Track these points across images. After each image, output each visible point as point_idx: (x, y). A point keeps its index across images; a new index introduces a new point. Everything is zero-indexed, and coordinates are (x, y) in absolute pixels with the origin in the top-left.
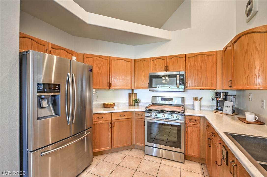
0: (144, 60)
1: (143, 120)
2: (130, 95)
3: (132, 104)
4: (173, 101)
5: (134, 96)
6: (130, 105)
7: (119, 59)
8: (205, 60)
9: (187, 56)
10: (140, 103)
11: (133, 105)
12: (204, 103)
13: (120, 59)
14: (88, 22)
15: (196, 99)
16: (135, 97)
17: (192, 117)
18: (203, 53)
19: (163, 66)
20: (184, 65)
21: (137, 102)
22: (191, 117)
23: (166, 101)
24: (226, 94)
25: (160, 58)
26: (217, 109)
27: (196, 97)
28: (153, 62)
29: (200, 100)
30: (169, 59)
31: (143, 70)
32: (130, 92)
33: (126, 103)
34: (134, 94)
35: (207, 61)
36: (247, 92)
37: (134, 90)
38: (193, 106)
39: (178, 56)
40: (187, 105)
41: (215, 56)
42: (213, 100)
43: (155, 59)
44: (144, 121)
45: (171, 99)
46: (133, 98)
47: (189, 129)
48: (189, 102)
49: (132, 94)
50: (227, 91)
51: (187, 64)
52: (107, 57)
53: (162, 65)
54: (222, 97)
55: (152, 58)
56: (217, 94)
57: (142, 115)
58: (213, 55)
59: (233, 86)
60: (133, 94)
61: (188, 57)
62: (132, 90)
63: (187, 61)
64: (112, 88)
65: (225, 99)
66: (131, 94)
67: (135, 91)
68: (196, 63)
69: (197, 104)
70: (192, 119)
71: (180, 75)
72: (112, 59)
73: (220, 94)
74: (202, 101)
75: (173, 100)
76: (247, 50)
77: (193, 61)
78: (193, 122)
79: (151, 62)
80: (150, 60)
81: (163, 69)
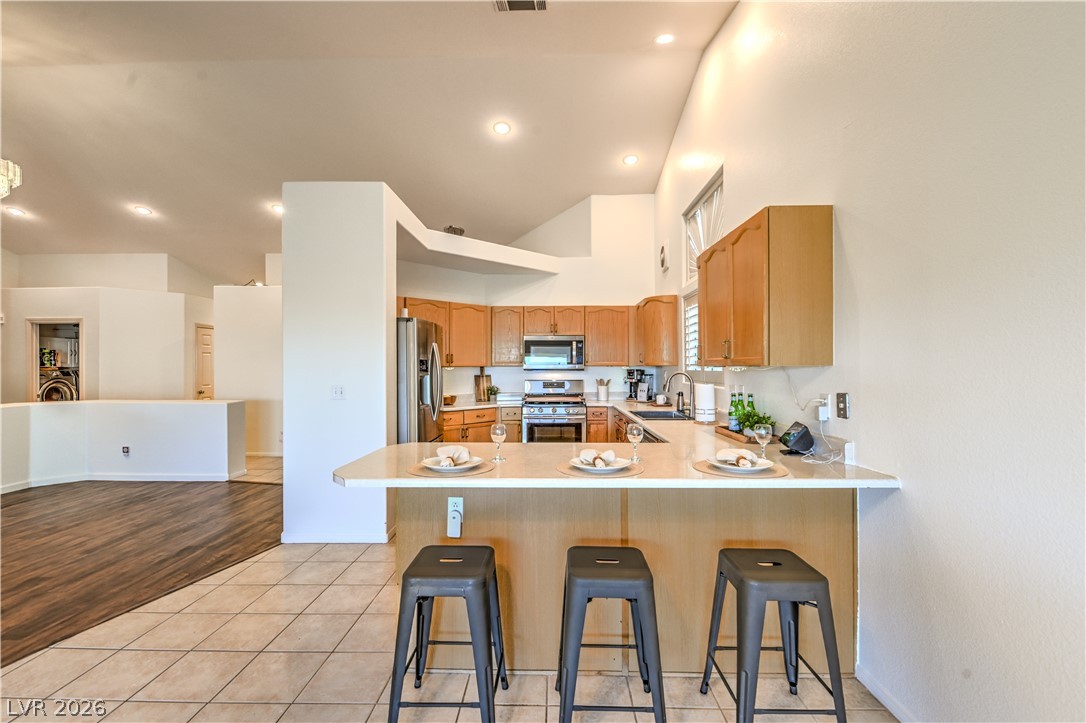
0: (512, 310)
1: (518, 422)
2: (477, 378)
4: (564, 388)
5: (486, 382)
6: (479, 400)
7: (465, 306)
8: (613, 319)
9: (588, 310)
10: (498, 395)
11: (484, 399)
12: (613, 388)
13: (468, 306)
14: (429, 247)
15: (601, 382)
16: (489, 382)
17: (596, 409)
18: (610, 308)
19: (548, 324)
20: (583, 325)
21: (492, 392)
22: (594, 410)
23: (550, 388)
24: (642, 373)
25: (543, 309)
26: (631, 396)
27: (600, 379)
28: (529, 315)
29: (607, 385)
30: (558, 312)
31: (509, 330)
32: (478, 373)
33: (469, 396)
34: (487, 376)
36: (664, 369)
37: (486, 369)
38: (597, 394)
39: (571, 308)
40: (587, 394)
41: (626, 314)
42: (625, 382)
43: (533, 309)
44: (520, 425)
45: (561, 385)
46: (484, 385)
47: (593, 428)
48: (589, 388)
49: (483, 376)
50: (642, 368)
51: (587, 324)
52: (445, 303)
53: (546, 322)
54: (636, 376)
55: (528, 307)
56: (630, 373)
57: (515, 413)
58: (624, 312)
60: (485, 378)
61: (589, 312)
62: (482, 368)
63: (588, 318)
64: (453, 364)
65: (640, 381)
66: (479, 376)
67: (487, 371)
68: (600, 323)
69: (602, 389)
70: (597, 412)
71: (578, 342)
72: (454, 308)
73: (634, 373)
74: (610, 385)
75: (564, 386)
77: (595, 319)
78: (597, 416)
79: (526, 314)
80: (523, 313)
81: (548, 329)
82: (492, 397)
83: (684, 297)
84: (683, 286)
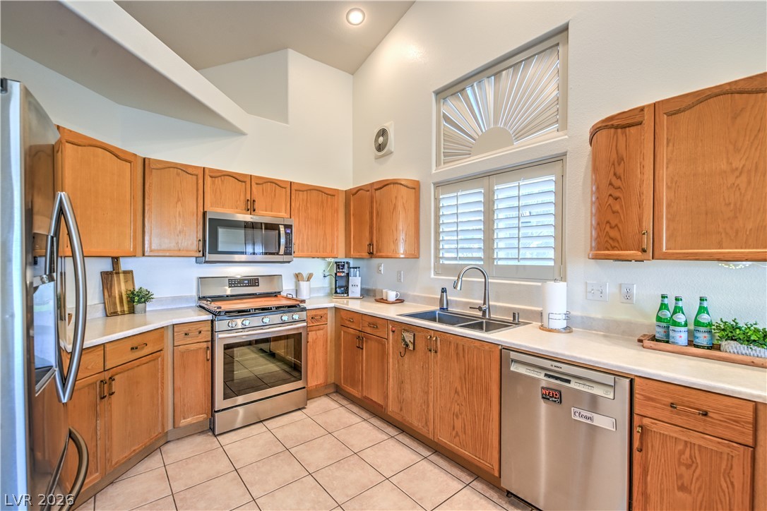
0: (184, 169)
1: (205, 344)
2: (107, 276)
3: (119, 309)
4: (258, 285)
5: (126, 282)
6: (111, 314)
7: (94, 143)
8: (322, 202)
9: (294, 187)
11: (123, 313)
13: (98, 144)
16: (130, 282)
17: (315, 311)
18: (320, 189)
19: (242, 197)
20: (289, 204)
21: (136, 300)
23: (241, 286)
25: (234, 176)
27: (299, 273)
28: (213, 183)
29: (309, 279)
30: (257, 184)
31: (179, 200)
32: (108, 268)
34: (125, 272)
35: (325, 205)
37: (121, 260)
39: (276, 182)
41: (336, 198)
42: (325, 276)
43: (220, 174)
44: (209, 348)
45: (254, 281)
46: (121, 287)
49: (118, 273)
51: (293, 204)
53: (240, 196)
54: (346, 269)
55: (211, 170)
56: (339, 267)
57: (200, 332)
58: (334, 196)
59: (375, 253)
60: (122, 276)
61: (296, 190)
62: (115, 260)
63: (293, 197)
65: (348, 273)
66: (111, 273)
67: (125, 264)
68: (308, 205)
70: (316, 316)
71: (286, 226)
72: (71, 140)
73: (344, 266)
75: (258, 283)
76: (395, 205)
77: (303, 200)
78: (317, 320)
79: (208, 180)
80: (204, 175)
81: (242, 204)
82: (139, 307)
83: (434, 184)
84: (434, 172)
